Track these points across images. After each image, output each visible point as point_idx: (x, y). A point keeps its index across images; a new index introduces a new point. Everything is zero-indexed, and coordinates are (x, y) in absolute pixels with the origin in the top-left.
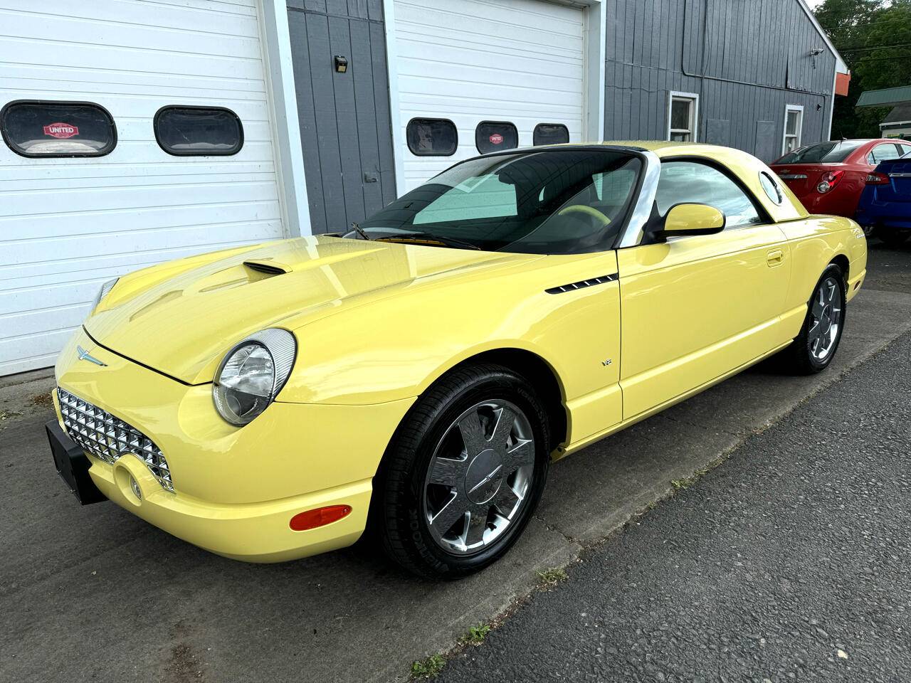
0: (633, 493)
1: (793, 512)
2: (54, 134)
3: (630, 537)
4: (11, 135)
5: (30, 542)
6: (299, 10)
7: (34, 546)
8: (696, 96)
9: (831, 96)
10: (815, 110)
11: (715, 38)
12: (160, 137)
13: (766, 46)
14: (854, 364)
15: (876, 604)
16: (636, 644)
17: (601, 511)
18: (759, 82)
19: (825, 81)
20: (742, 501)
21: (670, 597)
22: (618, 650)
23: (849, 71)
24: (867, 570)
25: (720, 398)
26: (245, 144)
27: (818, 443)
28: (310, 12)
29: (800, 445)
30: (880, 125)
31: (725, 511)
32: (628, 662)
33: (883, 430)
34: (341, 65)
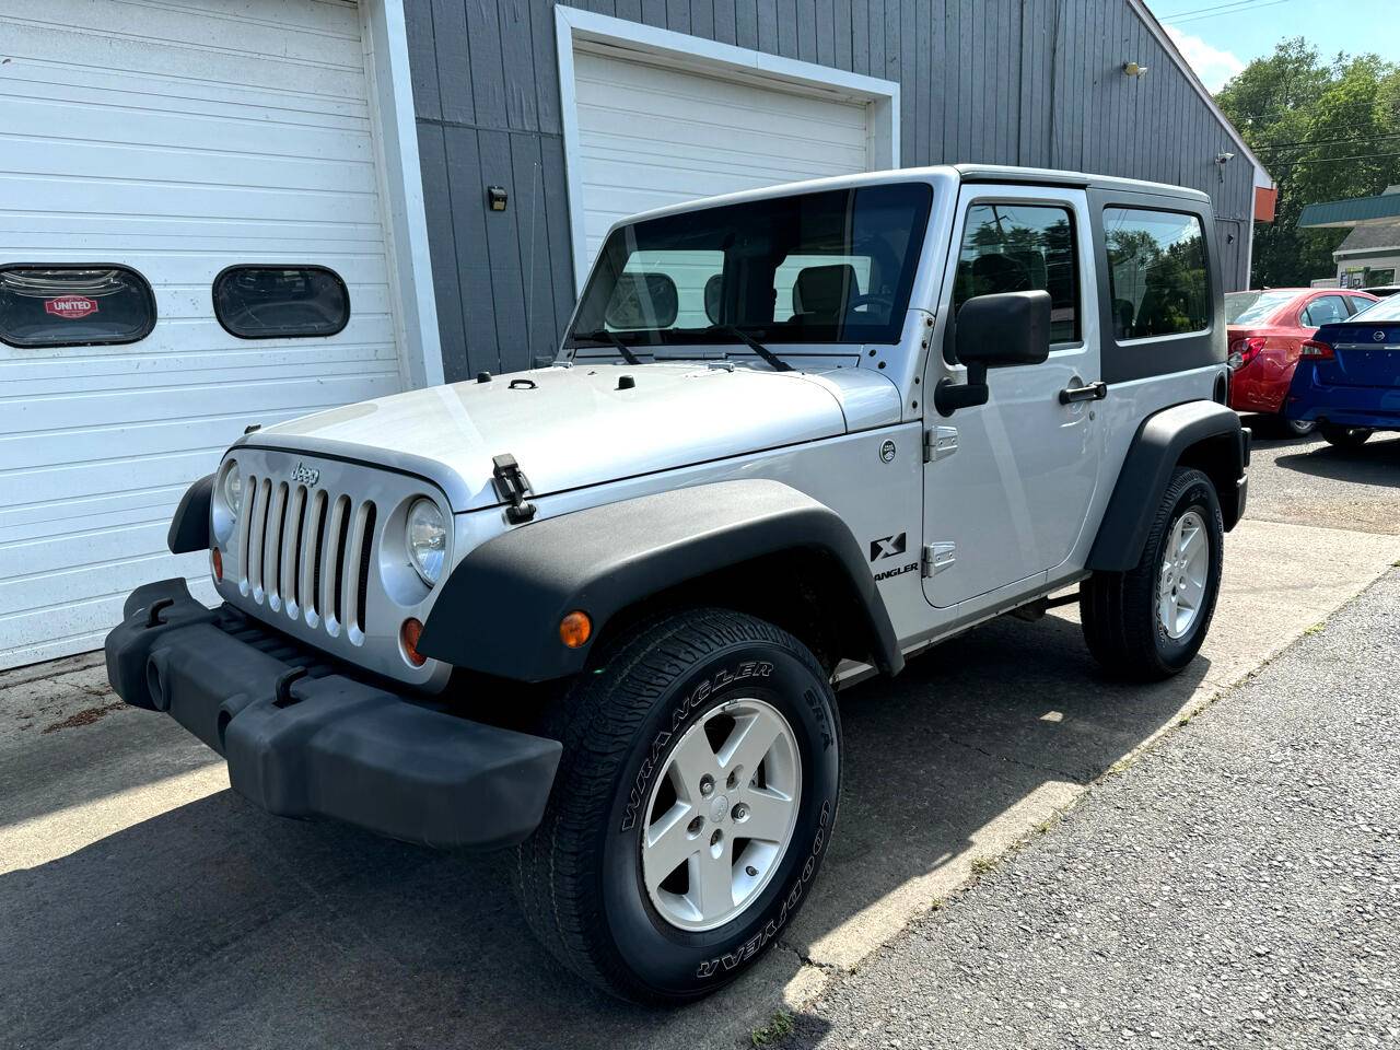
1: (1151, 915)
2: (61, 311)
3: (900, 959)
6: (435, 122)
9: (1249, 222)
10: (1225, 242)
11: (1068, 142)
12: (221, 313)
13: (1147, 152)
14: (1268, 654)
19: (1239, 200)
23: (1275, 184)
24: (1258, 1014)
26: (353, 319)
27: (1202, 794)
28: (452, 125)
29: (1173, 797)
30: (1334, 254)
31: (1049, 913)
33: (1301, 771)
34: (498, 199)
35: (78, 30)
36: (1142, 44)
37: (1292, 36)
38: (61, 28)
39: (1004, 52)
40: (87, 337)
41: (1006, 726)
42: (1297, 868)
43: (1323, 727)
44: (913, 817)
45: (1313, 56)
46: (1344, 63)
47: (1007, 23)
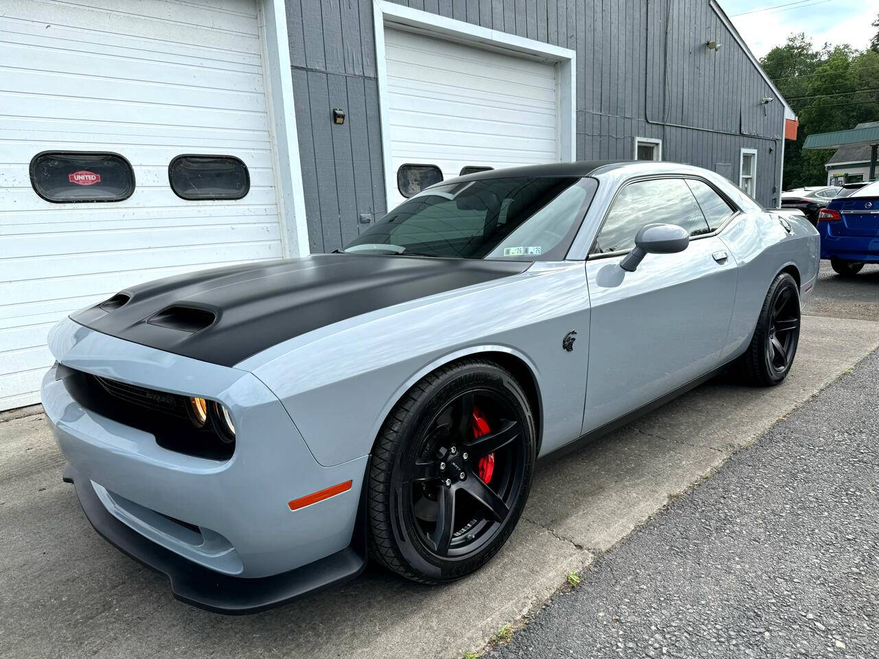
0: (634, 505)
1: (782, 520)
2: (78, 181)
4: (39, 183)
5: (73, 559)
6: (302, 68)
7: (78, 563)
8: (660, 142)
9: (782, 140)
10: (767, 154)
11: (675, 90)
12: (174, 184)
13: (721, 96)
14: (822, 385)
15: (865, 599)
16: (652, 639)
17: (605, 522)
18: (716, 129)
19: (776, 126)
20: (734, 511)
21: (679, 597)
22: (637, 645)
23: (797, 117)
24: (855, 570)
25: (703, 418)
26: (251, 189)
27: (798, 457)
28: (312, 70)
29: (782, 459)
30: (826, 165)
31: (720, 520)
32: (646, 654)
33: (856, 445)
34: (339, 116)
35: (91, 9)
36: (718, 30)
37: (796, 32)
38: (81, 7)
39: (637, 33)
40: (93, 197)
41: (672, 424)
42: (863, 495)
43: (864, 422)
44: (627, 472)
45: (809, 45)
46: (828, 49)
47: (638, 16)
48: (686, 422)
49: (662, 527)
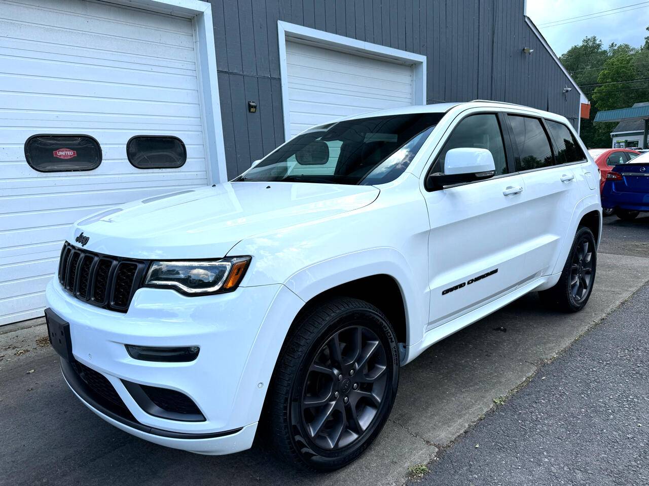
0: (468, 408)
1: (579, 421)
2: (60, 156)
3: (469, 441)
4: (31, 158)
6: (226, 72)
9: (578, 119)
11: (499, 83)
12: (130, 157)
13: (533, 88)
14: (609, 310)
17: (447, 422)
19: (574, 109)
20: (543, 414)
23: (589, 102)
24: (633, 463)
25: (520, 337)
26: (188, 160)
27: (591, 370)
28: (232, 73)
29: (579, 371)
30: (611, 134)
31: (532, 421)
34: (252, 107)
36: (532, 39)
38: (63, 29)
39: (471, 43)
40: (71, 167)
41: (497, 341)
43: (640, 341)
44: (463, 381)
45: (599, 45)
46: (614, 48)
47: (472, 30)
48: (508, 340)
49: (489, 426)
